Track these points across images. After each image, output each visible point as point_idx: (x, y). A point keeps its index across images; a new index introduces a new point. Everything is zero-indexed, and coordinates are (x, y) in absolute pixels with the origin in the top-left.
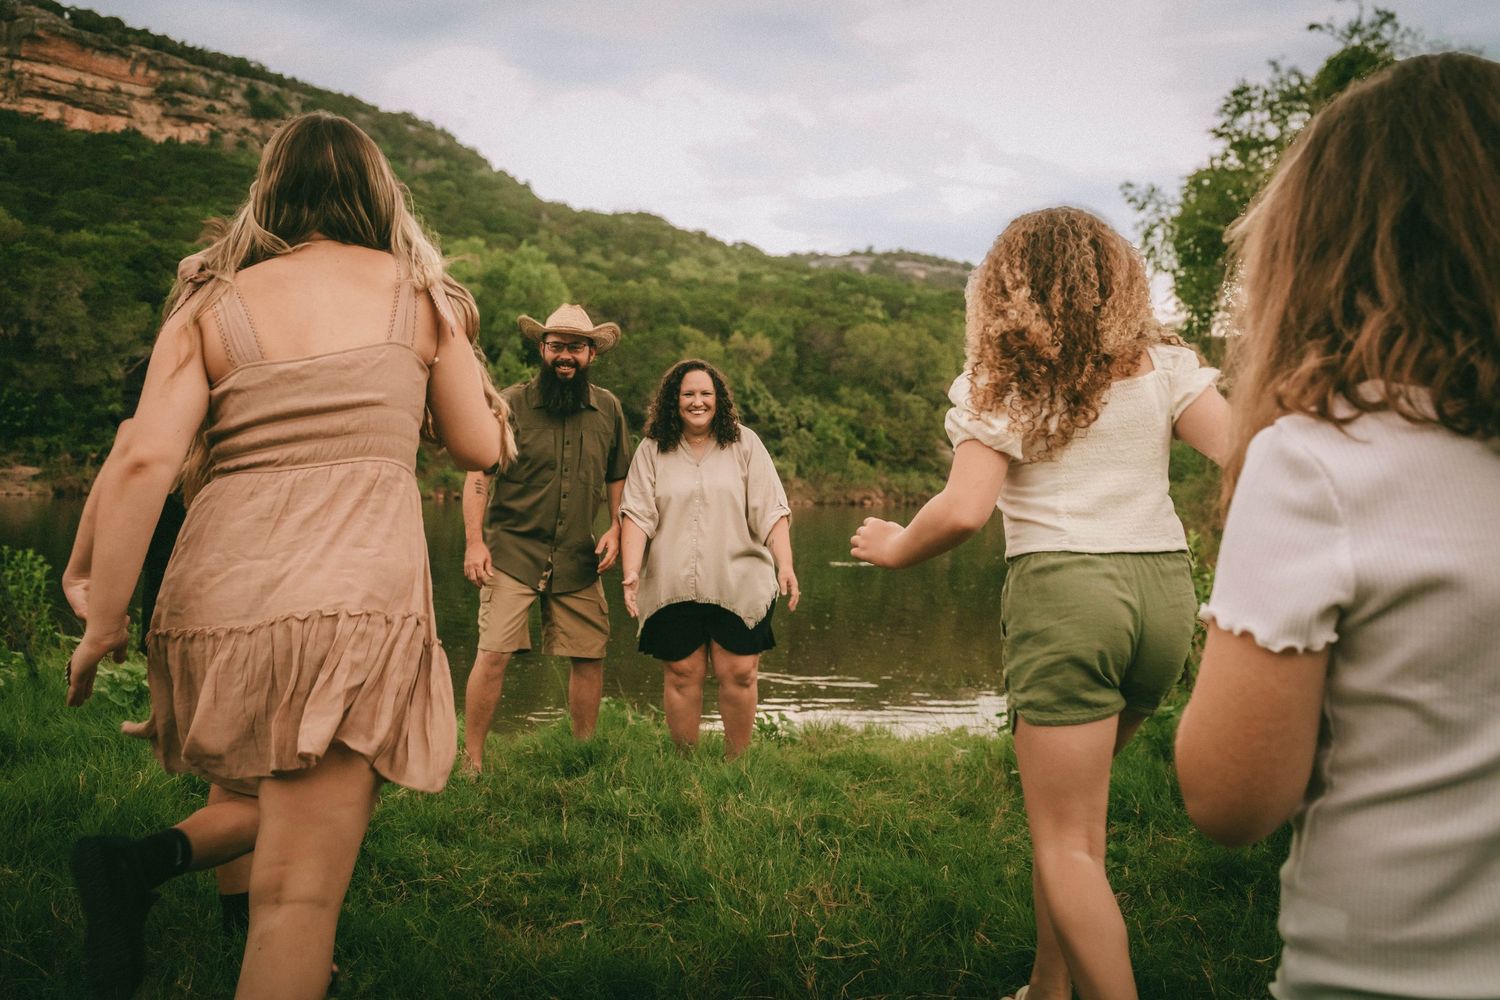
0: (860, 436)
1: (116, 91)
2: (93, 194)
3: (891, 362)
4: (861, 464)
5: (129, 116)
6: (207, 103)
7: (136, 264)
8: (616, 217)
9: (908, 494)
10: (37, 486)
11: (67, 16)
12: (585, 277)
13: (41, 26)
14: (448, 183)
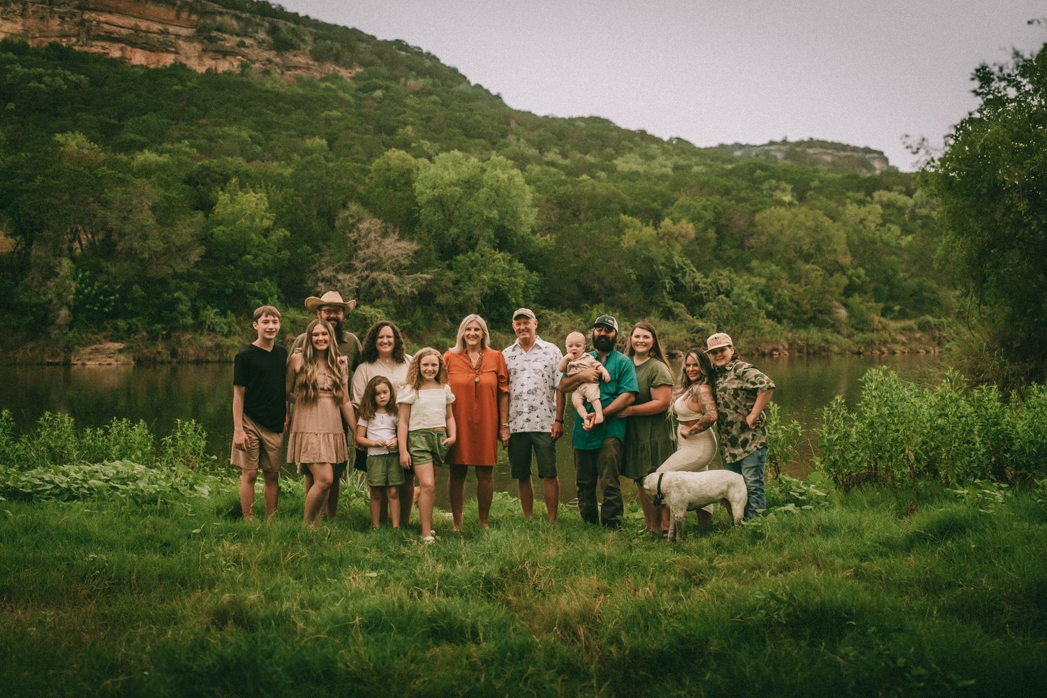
0: (769, 300)
1: (165, 32)
2: (151, 119)
3: (794, 239)
4: (770, 322)
5: (176, 53)
6: (238, 39)
7: (191, 181)
8: (572, 121)
9: (808, 345)
10: (122, 358)
12: (546, 173)
14: (434, 98)
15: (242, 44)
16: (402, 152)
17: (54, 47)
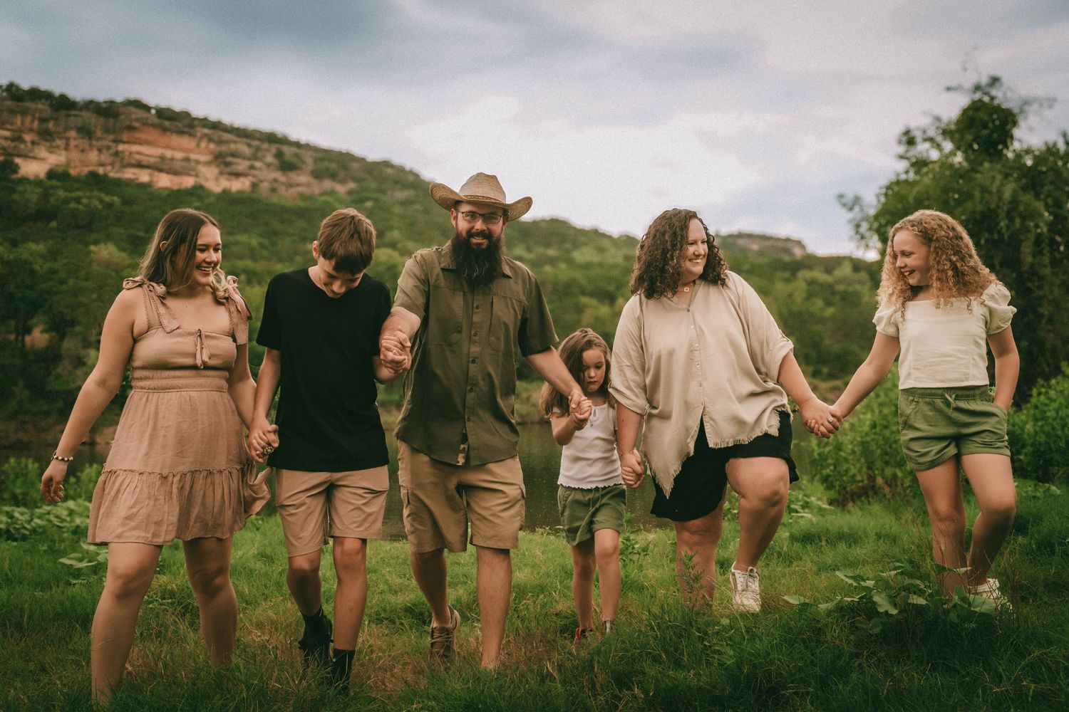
1: (187, 159)
5: (197, 176)
6: (249, 163)
11: (153, 112)
13: (137, 120)
14: (417, 207)
15: (252, 167)
16: (389, 251)
17: (93, 175)
